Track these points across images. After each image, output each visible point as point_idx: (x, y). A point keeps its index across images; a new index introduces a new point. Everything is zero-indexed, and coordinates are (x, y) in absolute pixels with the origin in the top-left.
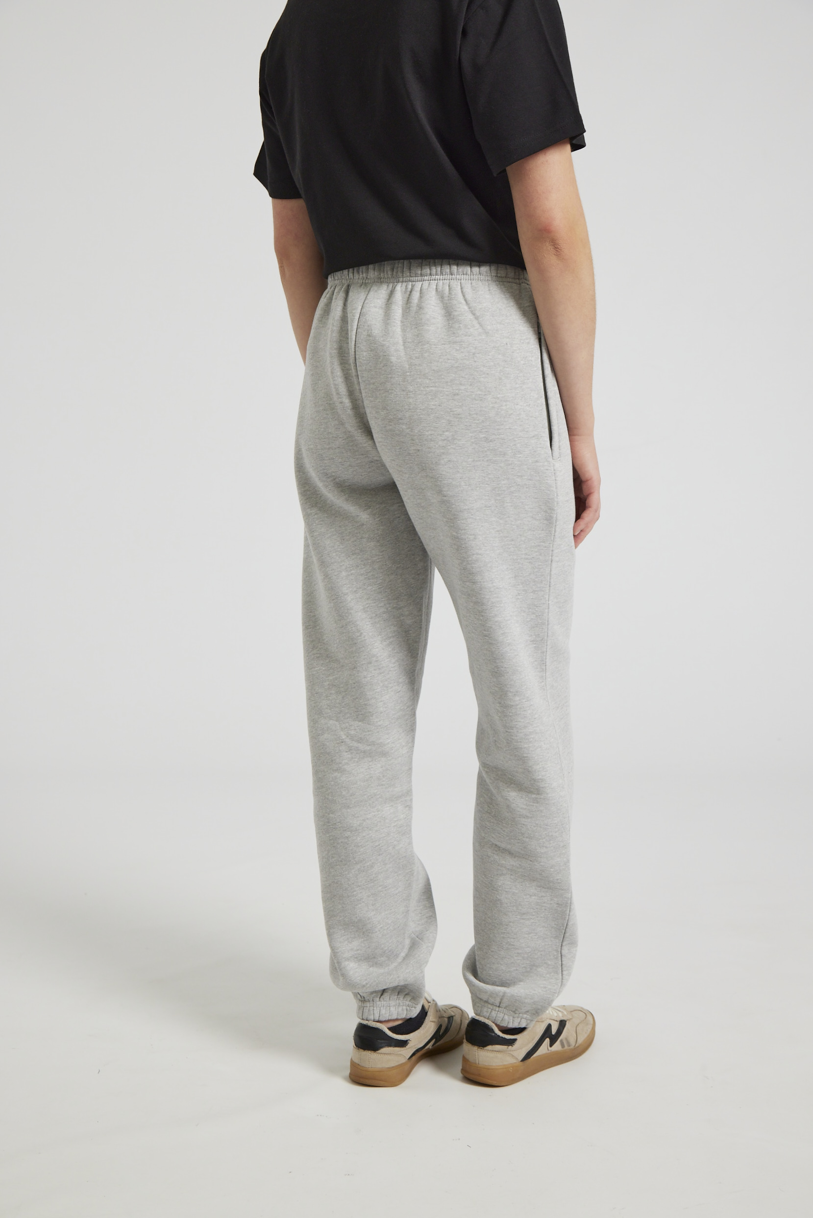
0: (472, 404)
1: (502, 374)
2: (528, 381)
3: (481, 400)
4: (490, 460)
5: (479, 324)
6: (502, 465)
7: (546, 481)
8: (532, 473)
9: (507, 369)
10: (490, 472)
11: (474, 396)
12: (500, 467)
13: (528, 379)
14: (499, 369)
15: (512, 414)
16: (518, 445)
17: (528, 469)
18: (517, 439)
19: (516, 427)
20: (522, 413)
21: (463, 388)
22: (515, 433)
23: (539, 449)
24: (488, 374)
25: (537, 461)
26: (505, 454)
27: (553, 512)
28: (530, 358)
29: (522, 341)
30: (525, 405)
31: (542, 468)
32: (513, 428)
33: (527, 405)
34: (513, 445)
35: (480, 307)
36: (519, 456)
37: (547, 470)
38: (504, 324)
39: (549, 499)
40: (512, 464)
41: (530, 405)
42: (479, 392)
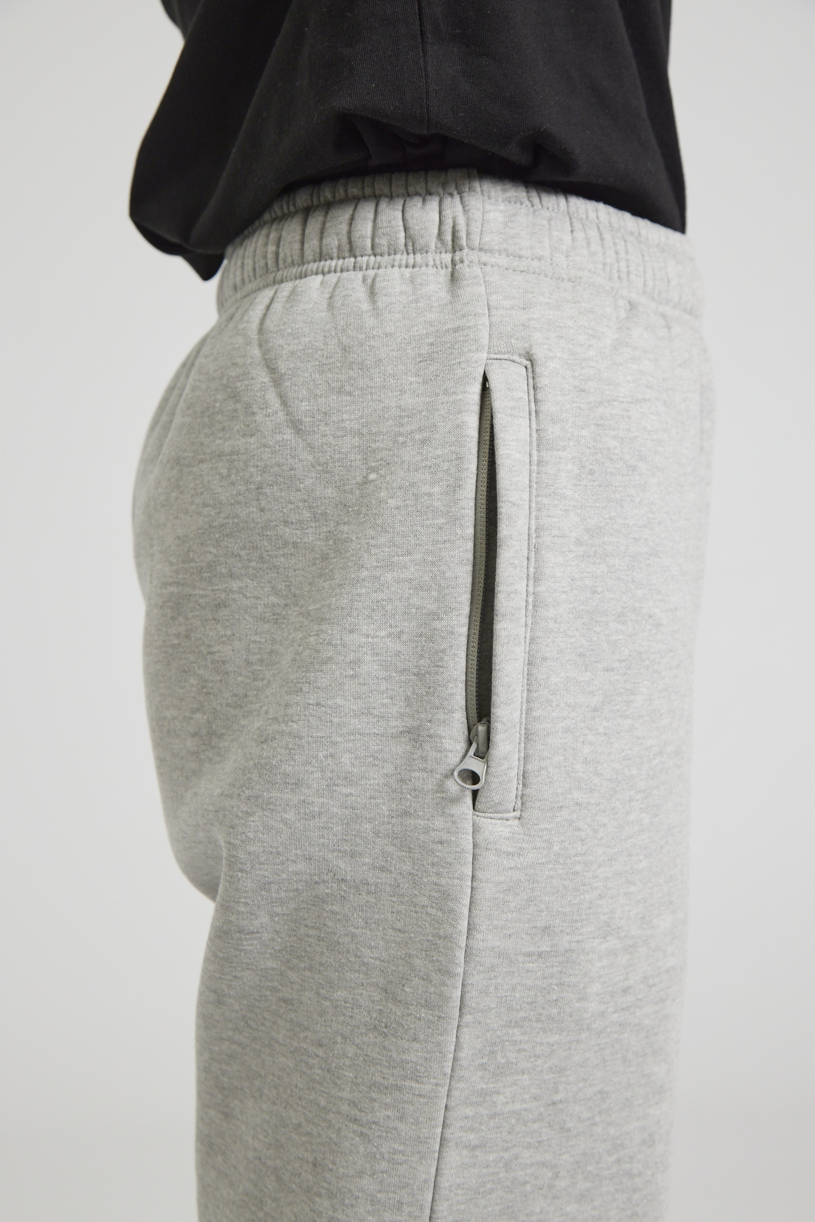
0: (256, 634)
1: (331, 542)
2: (407, 558)
3: (276, 622)
4: (257, 797)
5: (281, 397)
6: (290, 815)
7: (434, 879)
8: (390, 849)
9: (346, 528)
10: (251, 835)
11: (260, 609)
12: (284, 821)
13: (409, 553)
14: (325, 529)
15: (330, 659)
16: (346, 759)
17: (377, 834)
18: (339, 739)
19: (339, 701)
20: (368, 657)
21: (235, 585)
22: (335, 720)
23: (416, 774)
24: (295, 545)
25: (406, 814)
26: (298, 784)
27: (449, 982)
28: (426, 489)
29: (401, 439)
30: (383, 633)
31: (422, 837)
32: (330, 703)
33: (390, 635)
34: (326, 757)
35: (291, 348)
36: (345, 791)
37: (441, 843)
38: (350, 394)
39: (440, 937)
40: (320, 814)
41: (402, 632)
42: (273, 599)
